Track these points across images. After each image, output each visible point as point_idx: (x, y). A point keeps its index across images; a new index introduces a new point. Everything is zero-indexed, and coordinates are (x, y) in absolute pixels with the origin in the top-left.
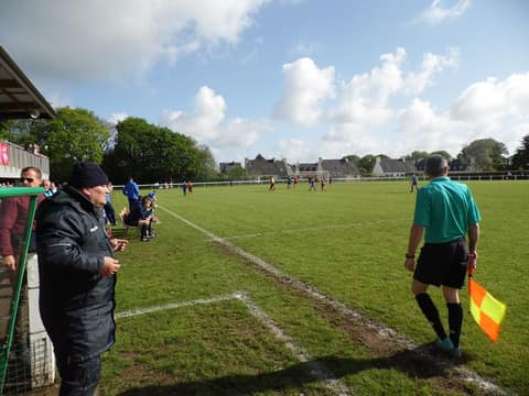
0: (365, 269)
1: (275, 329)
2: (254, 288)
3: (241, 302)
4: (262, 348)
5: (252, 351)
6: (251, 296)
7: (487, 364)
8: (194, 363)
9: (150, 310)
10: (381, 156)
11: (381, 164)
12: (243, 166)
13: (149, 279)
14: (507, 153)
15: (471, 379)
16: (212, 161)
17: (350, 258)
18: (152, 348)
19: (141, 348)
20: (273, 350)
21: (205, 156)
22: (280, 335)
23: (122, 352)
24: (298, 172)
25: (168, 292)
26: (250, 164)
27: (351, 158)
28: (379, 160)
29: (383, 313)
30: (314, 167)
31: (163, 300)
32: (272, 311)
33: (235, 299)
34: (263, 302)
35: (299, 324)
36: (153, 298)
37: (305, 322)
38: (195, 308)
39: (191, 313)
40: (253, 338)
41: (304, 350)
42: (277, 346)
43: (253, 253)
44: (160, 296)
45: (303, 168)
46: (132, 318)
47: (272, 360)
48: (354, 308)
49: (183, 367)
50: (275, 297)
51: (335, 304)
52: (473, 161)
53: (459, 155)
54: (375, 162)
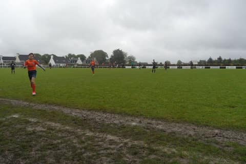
10: (53, 55)
11: (53, 59)
14: (108, 57)
24: (2, 61)
28: (52, 57)
52: (95, 59)
53: (89, 57)
54: (50, 58)
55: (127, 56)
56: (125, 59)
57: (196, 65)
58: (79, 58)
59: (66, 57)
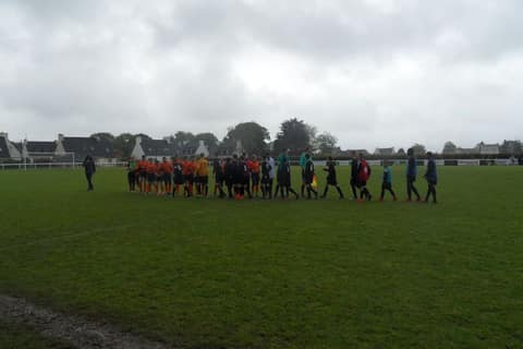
10: (141, 135)
11: (142, 145)
14: (269, 138)
24: (26, 153)
27: (105, 137)
28: (139, 140)
30: (51, 146)
45: (34, 147)
52: (239, 144)
53: (225, 139)
54: (135, 143)
55: (317, 135)
56: (311, 143)
57: (494, 156)
58: (202, 142)
59: (172, 138)
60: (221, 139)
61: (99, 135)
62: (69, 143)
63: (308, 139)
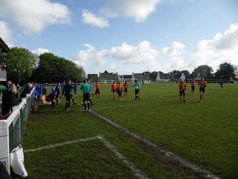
0: (157, 123)
1: (118, 153)
2: (106, 133)
3: (101, 140)
4: (112, 163)
5: (108, 165)
6: (106, 137)
7: (216, 168)
8: (80, 172)
9: (57, 145)
10: (160, 72)
11: (160, 75)
12: (98, 76)
13: (56, 129)
14: (213, 71)
15: (209, 176)
16: (84, 73)
17: (150, 119)
18: (58, 164)
19: (53, 164)
20: (117, 164)
21: (81, 71)
22: (120, 156)
23: (44, 167)
24: (123, 79)
25: (66, 135)
26: (102, 74)
27: (147, 73)
28: (159, 74)
29: (167, 145)
30: (130, 77)
31: (63, 140)
32: (116, 145)
33: (98, 139)
34: (111, 140)
35: (129, 151)
36: (59, 139)
37: (132, 150)
38: (79, 143)
39: (77, 146)
40: (108, 158)
41: (132, 164)
42: (119, 162)
43: (105, 116)
44: (62, 138)
45: (125, 77)
46: (49, 149)
47: (117, 169)
48: (154, 143)
49: (74, 173)
50: (117, 138)
51: (144, 140)
52: (199, 75)
53: (193, 72)
54: (157, 75)
56: (235, 73)
58: (183, 74)
59: (171, 73)
60: (191, 73)
61: (146, 72)
62: (136, 75)
63: (233, 71)
